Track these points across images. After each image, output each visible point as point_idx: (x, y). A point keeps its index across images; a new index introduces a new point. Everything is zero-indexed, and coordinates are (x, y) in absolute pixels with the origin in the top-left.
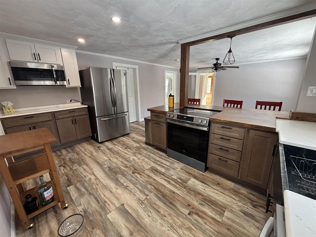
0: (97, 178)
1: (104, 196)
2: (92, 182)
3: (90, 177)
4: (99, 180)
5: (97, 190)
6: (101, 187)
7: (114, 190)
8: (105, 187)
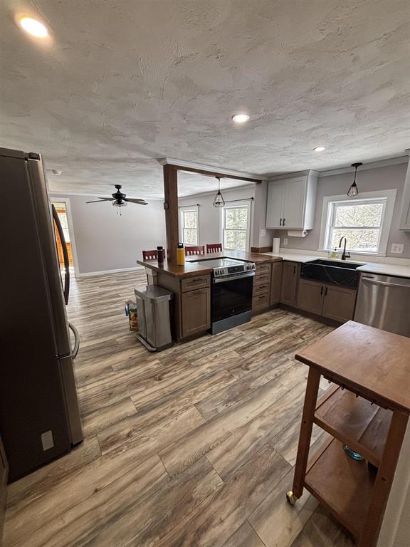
0: (261, 416)
1: (297, 398)
2: (271, 421)
3: (256, 429)
4: (264, 412)
5: (289, 409)
6: (281, 406)
7: (285, 388)
8: (280, 399)
